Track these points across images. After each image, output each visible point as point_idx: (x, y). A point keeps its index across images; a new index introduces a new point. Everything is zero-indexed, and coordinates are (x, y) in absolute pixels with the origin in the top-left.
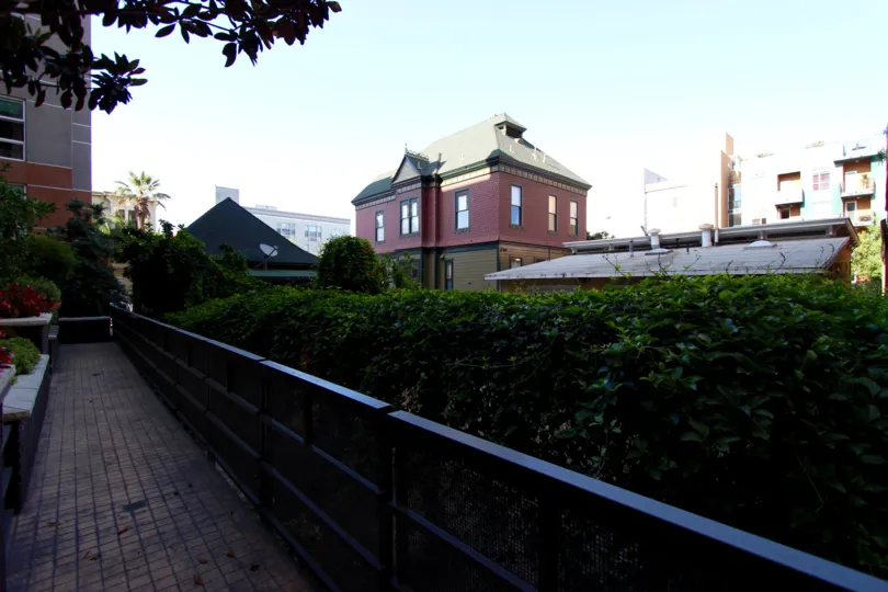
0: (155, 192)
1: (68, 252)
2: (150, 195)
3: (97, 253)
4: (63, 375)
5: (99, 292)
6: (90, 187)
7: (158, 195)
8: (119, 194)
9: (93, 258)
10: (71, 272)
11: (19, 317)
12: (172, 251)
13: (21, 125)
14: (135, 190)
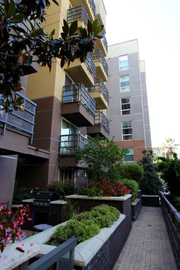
0: (174, 144)
1: (141, 169)
2: (172, 145)
3: (152, 169)
4: (139, 222)
5: (154, 185)
6: (151, 145)
7: (175, 145)
8: (162, 147)
9: (151, 171)
10: (143, 177)
11: (117, 196)
12: (177, 166)
13: (131, 129)
14: (167, 145)
